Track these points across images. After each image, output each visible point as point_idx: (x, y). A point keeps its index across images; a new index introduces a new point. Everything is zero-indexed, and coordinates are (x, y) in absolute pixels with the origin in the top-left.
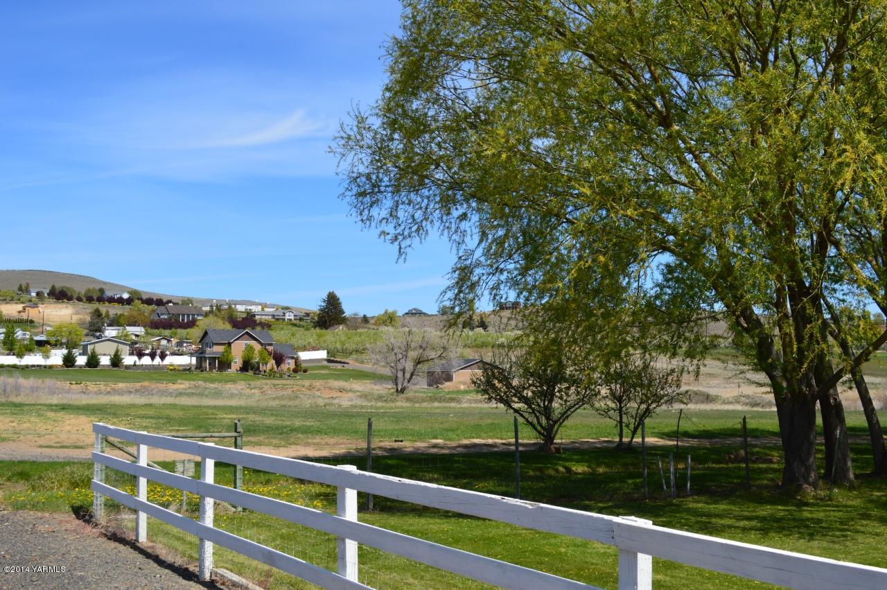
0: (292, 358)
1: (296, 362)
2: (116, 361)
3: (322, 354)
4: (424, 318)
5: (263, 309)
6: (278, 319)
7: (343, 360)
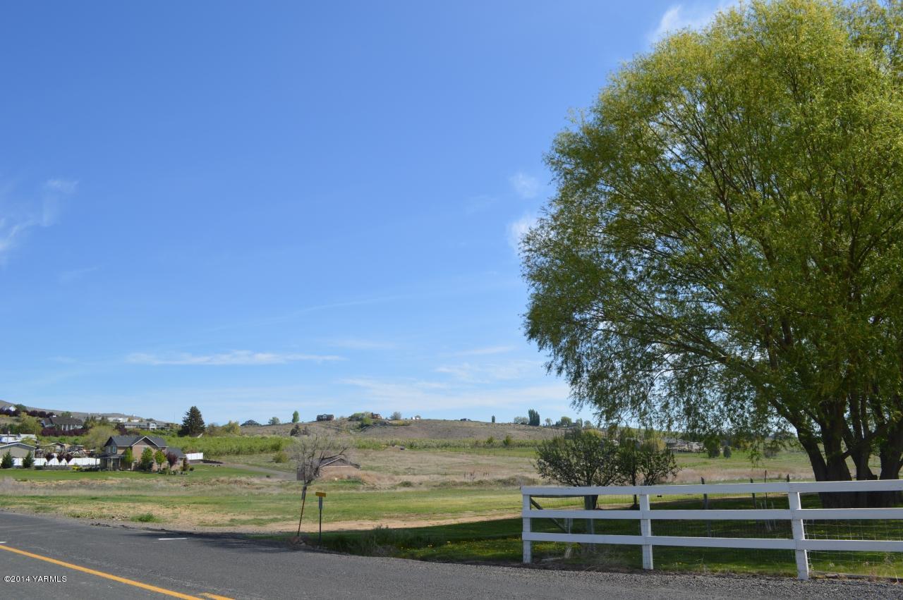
0: (181, 459)
1: (184, 462)
2: (27, 463)
3: (200, 456)
4: (258, 428)
5: (129, 421)
6: (143, 429)
7: (217, 460)
